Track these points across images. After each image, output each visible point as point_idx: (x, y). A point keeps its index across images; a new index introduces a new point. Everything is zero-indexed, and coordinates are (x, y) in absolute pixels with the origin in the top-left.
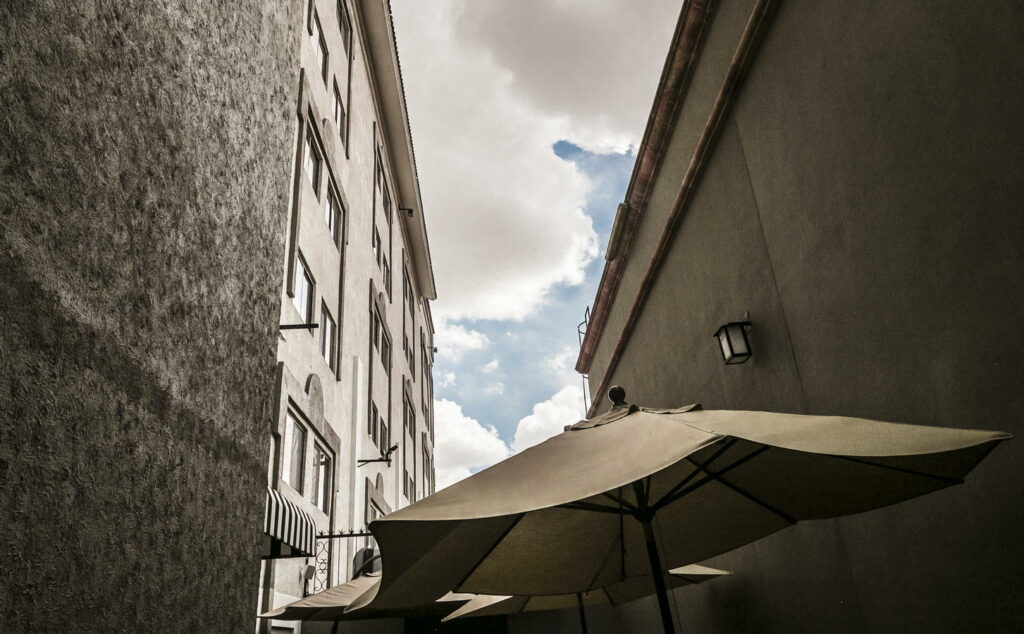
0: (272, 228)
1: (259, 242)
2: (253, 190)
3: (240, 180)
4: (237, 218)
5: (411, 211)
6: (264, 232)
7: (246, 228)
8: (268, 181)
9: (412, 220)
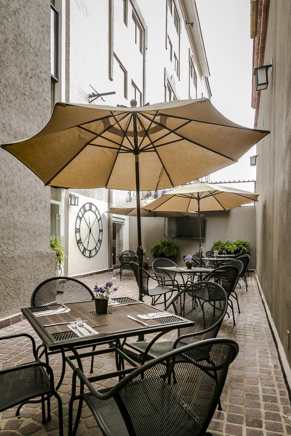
0: (38, 43)
1: (30, 50)
2: (21, 24)
3: (10, 20)
4: (11, 39)
5: (192, 24)
6: (32, 45)
7: (18, 43)
8: (32, 19)
9: (195, 28)
